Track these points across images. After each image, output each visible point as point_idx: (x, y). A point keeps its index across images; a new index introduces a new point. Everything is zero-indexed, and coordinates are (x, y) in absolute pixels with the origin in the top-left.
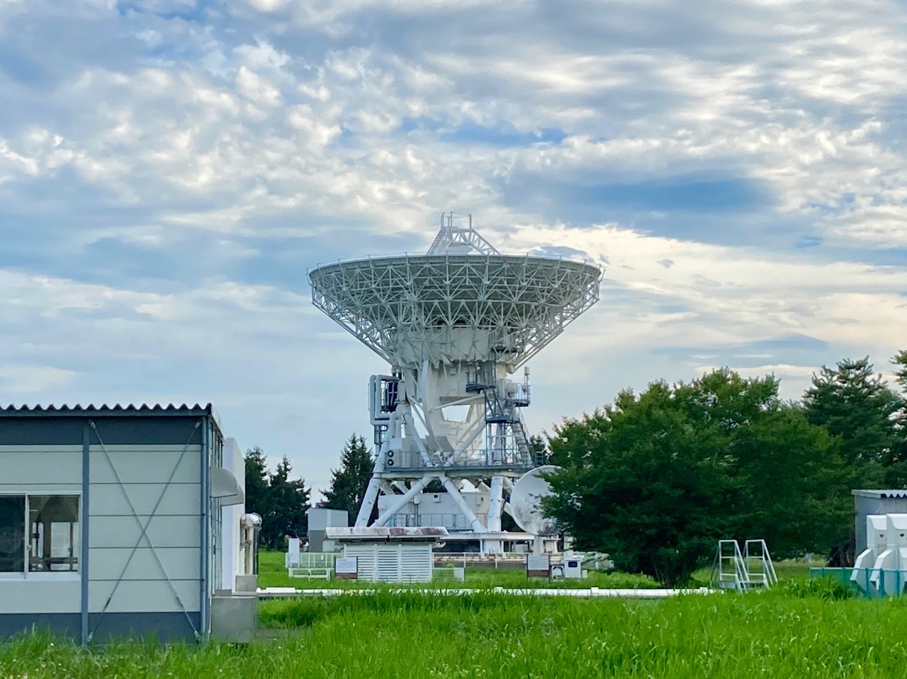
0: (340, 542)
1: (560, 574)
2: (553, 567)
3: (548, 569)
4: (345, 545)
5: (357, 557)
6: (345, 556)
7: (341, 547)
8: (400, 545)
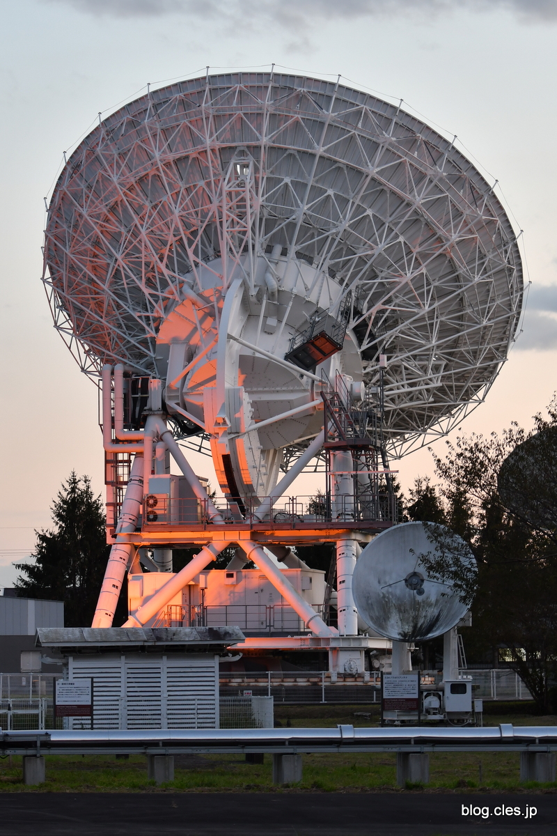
0: (62, 652)
1: (437, 706)
2: (425, 694)
3: (416, 696)
4: (71, 660)
5: (92, 678)
6: (71, 676)
7: (64, 661)
8: (165, 658)
